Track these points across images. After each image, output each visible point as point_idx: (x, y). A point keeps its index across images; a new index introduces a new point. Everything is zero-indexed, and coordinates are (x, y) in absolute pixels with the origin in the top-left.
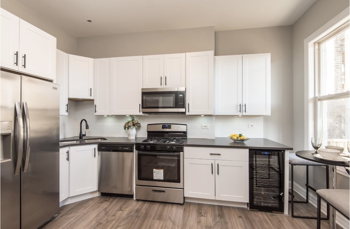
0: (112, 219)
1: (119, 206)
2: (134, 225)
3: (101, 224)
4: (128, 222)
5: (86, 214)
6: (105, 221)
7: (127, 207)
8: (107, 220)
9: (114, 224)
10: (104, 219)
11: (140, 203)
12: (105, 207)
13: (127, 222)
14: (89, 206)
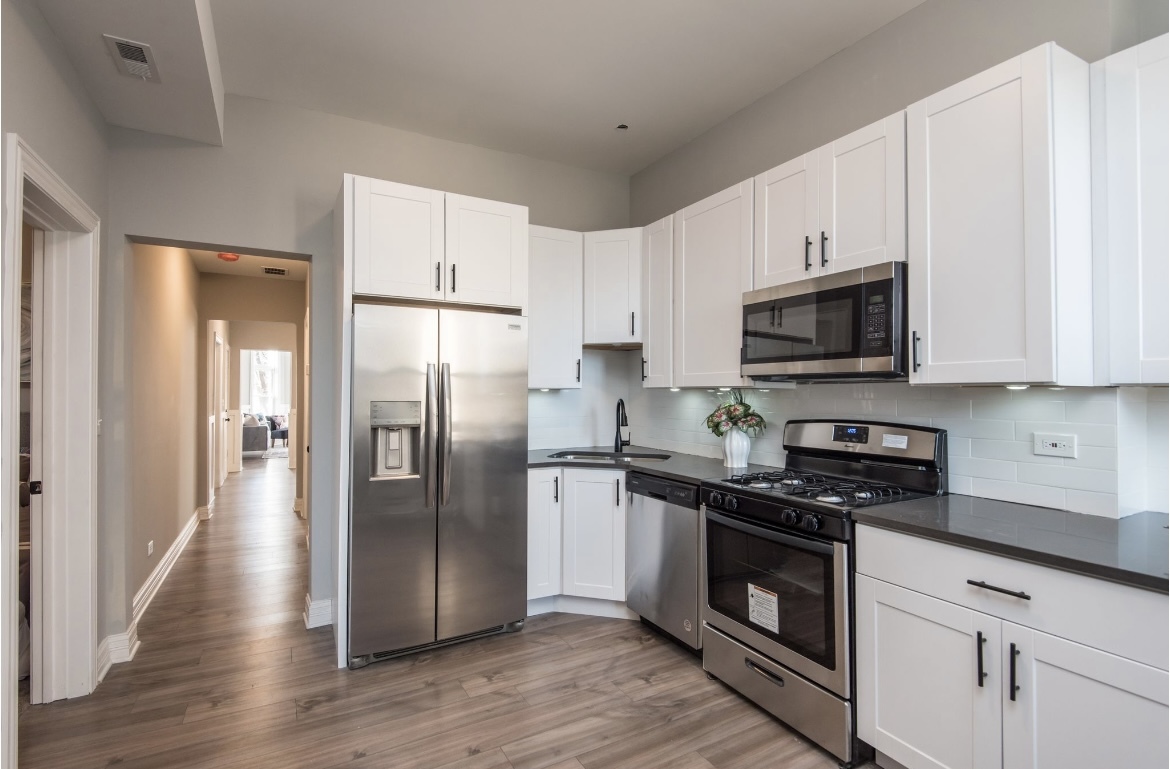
0: (606, 689)
1: (650, 667)
2: (636, 735)
3: (575, 686)
4: (630, 717)
5: (572, 649)
6: (589, 684)
7: (665, 681)
8: (595, 685)
9: (595, 705)
10: (590, 681)
11: (712, 687)
12: (621, 653)
13: (629, 715)
14: (596, 634)
